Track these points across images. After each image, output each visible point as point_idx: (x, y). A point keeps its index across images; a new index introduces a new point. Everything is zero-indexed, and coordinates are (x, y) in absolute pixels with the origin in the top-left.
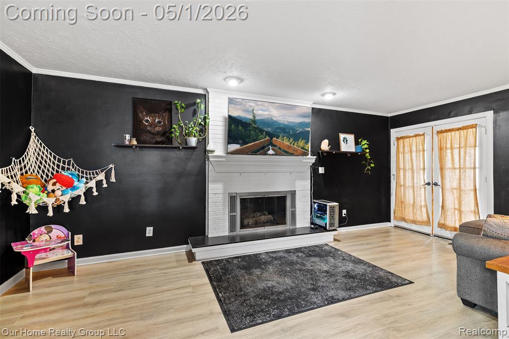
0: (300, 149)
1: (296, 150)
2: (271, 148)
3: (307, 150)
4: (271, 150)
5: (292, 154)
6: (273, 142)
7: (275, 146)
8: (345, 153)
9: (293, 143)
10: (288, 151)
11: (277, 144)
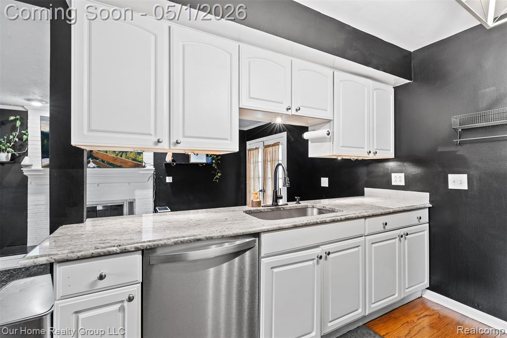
0: (130, 160)
1: (126, 163)
2: (91, 161)
3: (140, 162)
4: (91, 163)
5: (120, 167)
6: (94, 155)
9: (119, 155)
10: (114, 163)
11: (99, 157)
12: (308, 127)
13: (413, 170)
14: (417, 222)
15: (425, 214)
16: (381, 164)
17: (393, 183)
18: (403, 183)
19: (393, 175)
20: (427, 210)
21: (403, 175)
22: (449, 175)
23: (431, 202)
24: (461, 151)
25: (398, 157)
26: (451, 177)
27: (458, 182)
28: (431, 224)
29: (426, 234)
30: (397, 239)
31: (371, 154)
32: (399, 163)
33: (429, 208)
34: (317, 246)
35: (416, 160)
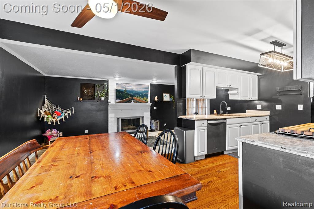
1: (143, 101)
3: (147, 101)
7: (134, 100)
8: (166, 102)
9: (141, 99)
10: (139, 101)
12: (228, 90)
13: (265, 104)
14: (265, 120)
15: (268, 118)
16: (253, 102)
17: (257, 108)
18: (261, 108)
19: (257, 105)
20: (269, 116)
21: (261, 105)
22: (276, 105)
23: (270, 114)
24: (280, 98)
25: (259, 99)
26: (276, 106)
27: (279, 107)
28: (271, 121)
29: (269, 124)
30: (259, 125)
31: (251, 98)
32: (260, 101)
33: (270, 116)
34: (238, 124)
35: (266, 100)
